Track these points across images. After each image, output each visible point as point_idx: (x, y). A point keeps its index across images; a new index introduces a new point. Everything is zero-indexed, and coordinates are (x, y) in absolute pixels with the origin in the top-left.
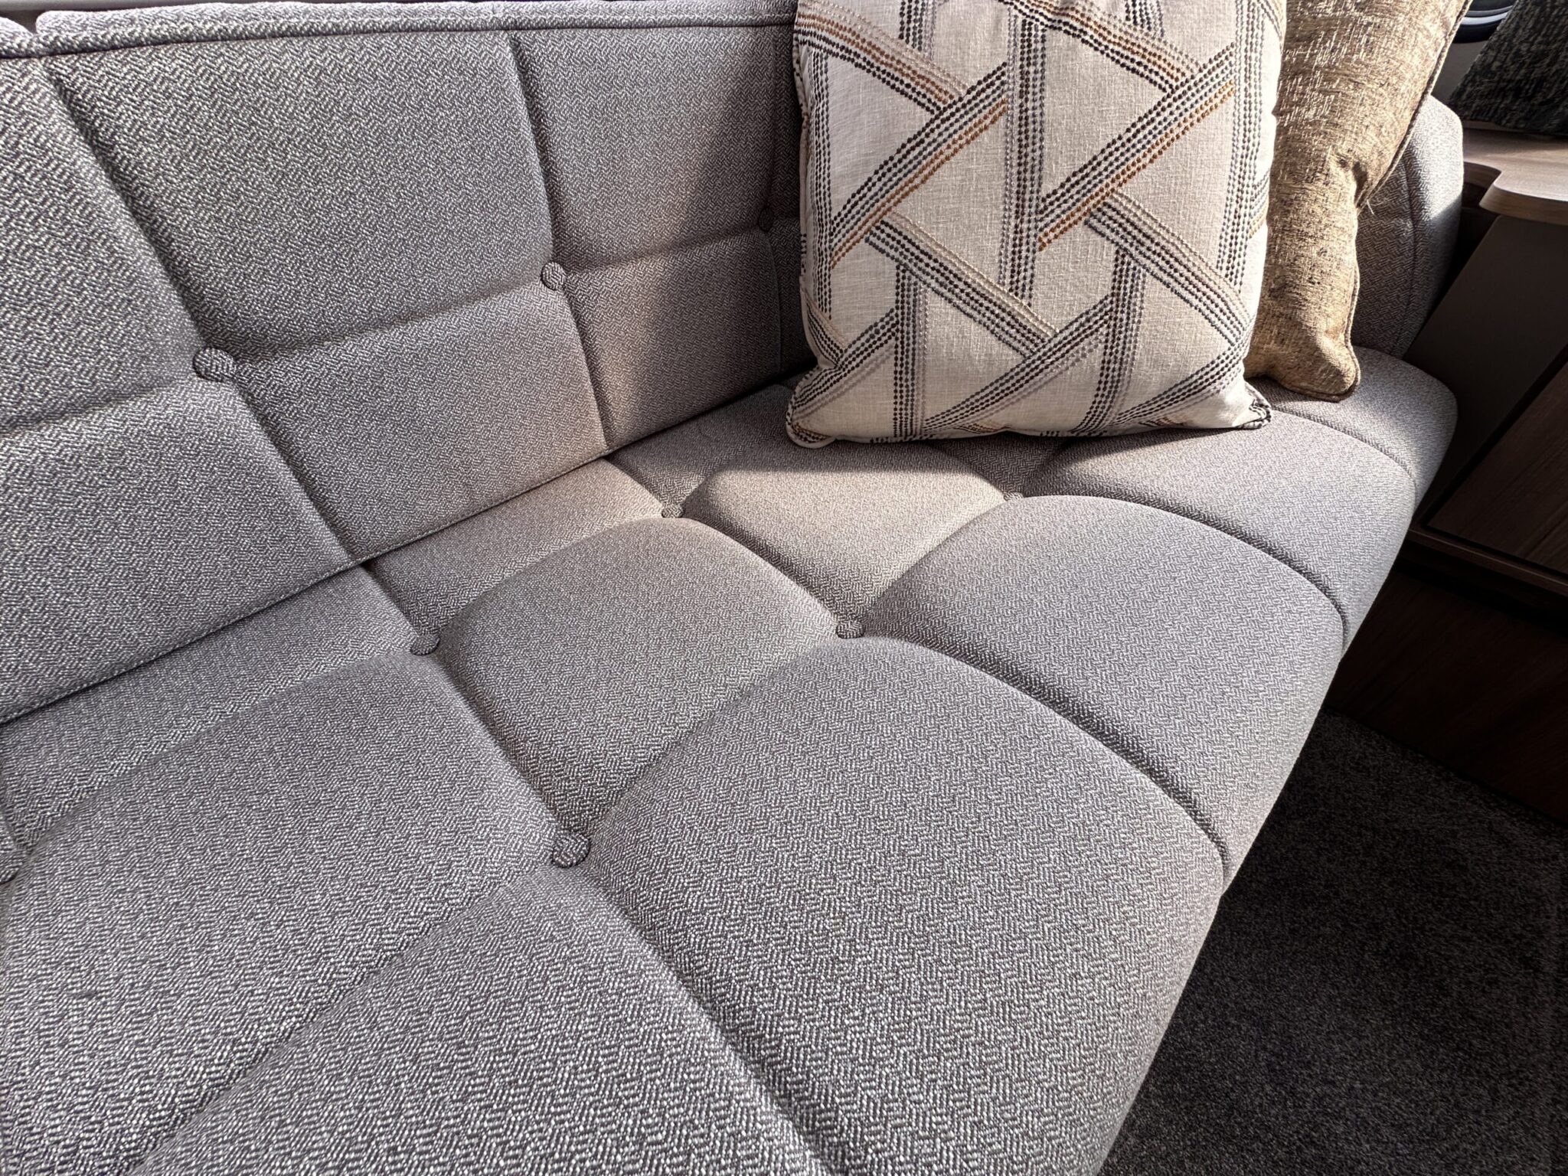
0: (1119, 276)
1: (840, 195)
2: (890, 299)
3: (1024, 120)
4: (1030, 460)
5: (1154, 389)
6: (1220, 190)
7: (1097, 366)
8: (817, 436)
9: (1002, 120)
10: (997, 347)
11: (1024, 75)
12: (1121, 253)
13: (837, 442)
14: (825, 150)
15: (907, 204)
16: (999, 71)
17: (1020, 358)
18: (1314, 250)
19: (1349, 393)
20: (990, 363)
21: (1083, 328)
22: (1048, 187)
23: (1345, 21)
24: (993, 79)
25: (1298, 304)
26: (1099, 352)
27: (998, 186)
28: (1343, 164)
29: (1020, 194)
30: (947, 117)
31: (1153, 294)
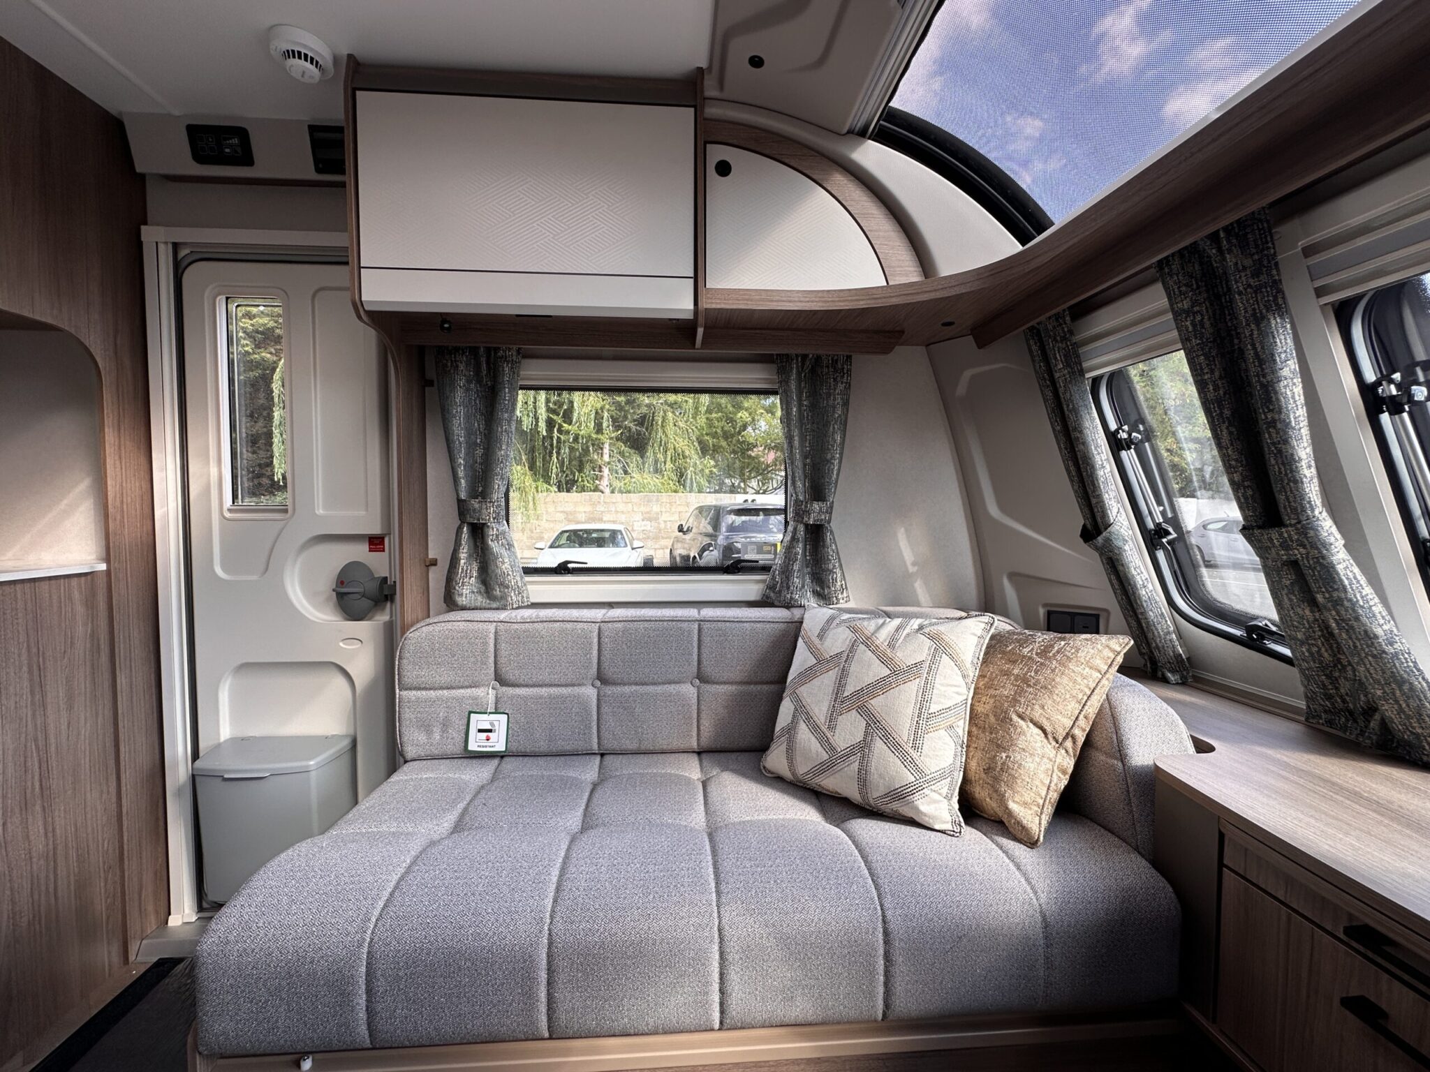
0: (866, 734)
2: (790, 719)
3: (844, 671)
6: (909, 711)
7: (857, 770)
8: (770, 772)
9: (837, 669)
10: (820, 749)
11: (848, 656)
12: (868, 725)
15: (803, 688)
16: (842, 653)
17: (828, 757)
19: (1036, 844)
20: (818, 756)
21: (852, 751)
22: (846, 694)
24: (839, 655)
26: (857, 763)
27: (831, 690)
28: (1022, 718)
29: (837, 694)
30: (823, 664)
31: (879, 745)
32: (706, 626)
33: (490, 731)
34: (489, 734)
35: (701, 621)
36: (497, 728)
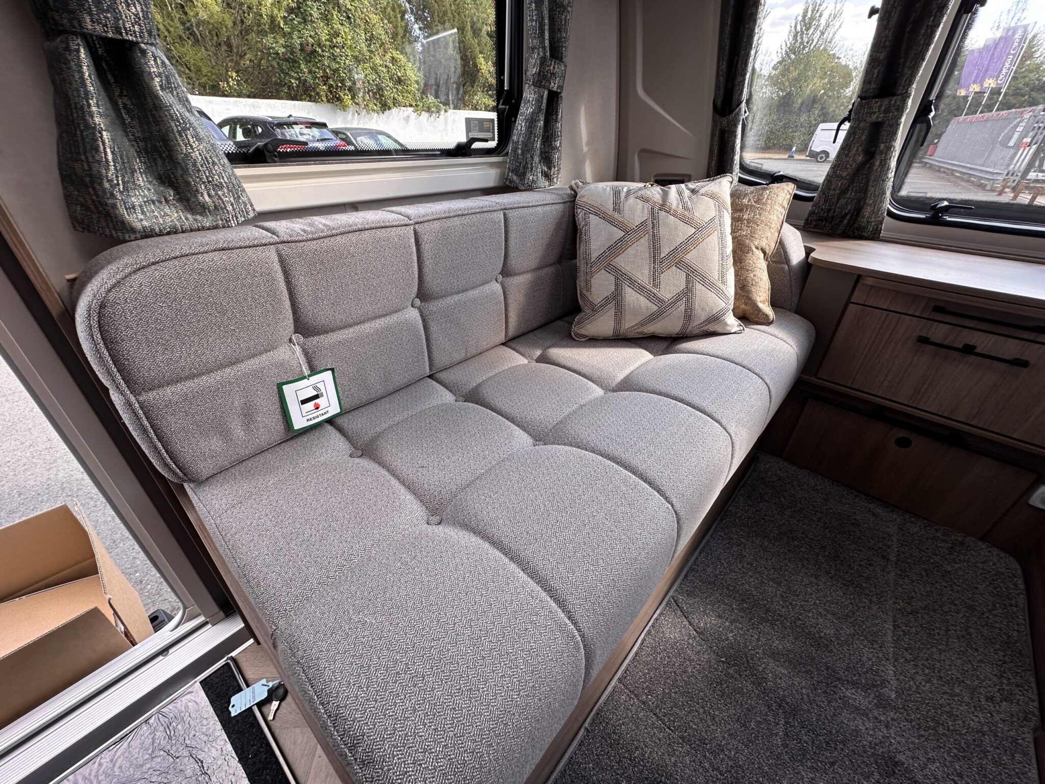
0: (687, 282)
1: (594, 255)
2: (613, 288)
3: (654, 236)
4: (663, 345)
5: (703, 318)
6: (716, 257)
7: (683, 311)
8: (584, 336)
9: (647, 235)
10: (650, 304)
11: (653, 223)
12: (687, 275)
13: (590, 339)
14: (588, 242)
15: (618, 259)
16: (645, 221)
17: (657, 308)
18: (752, 275)
19: (772, 322)
20: (648, 309)
21: (678, 298)
22: (663, 255)
23: (752, 206)
24: (643, 223)
25: (749, 292)
26: (683, 306)
27: (647, 255)
28: (757, 248)
29: (654, 257)
30: (630, 234)
31: (699, 288)
32: (511, 214)
33: (316, 397)
34: (317, 401)
35: (505, 209)
36: (323, 390)
